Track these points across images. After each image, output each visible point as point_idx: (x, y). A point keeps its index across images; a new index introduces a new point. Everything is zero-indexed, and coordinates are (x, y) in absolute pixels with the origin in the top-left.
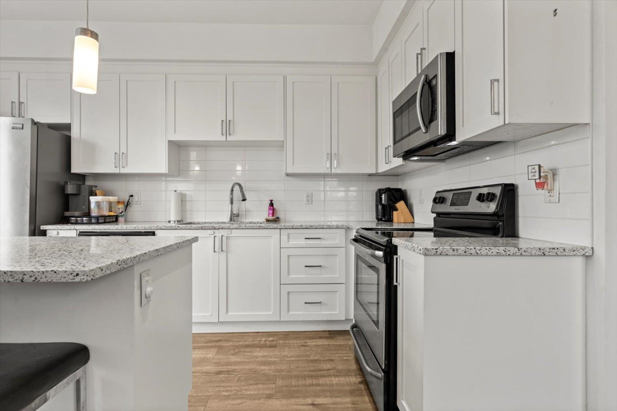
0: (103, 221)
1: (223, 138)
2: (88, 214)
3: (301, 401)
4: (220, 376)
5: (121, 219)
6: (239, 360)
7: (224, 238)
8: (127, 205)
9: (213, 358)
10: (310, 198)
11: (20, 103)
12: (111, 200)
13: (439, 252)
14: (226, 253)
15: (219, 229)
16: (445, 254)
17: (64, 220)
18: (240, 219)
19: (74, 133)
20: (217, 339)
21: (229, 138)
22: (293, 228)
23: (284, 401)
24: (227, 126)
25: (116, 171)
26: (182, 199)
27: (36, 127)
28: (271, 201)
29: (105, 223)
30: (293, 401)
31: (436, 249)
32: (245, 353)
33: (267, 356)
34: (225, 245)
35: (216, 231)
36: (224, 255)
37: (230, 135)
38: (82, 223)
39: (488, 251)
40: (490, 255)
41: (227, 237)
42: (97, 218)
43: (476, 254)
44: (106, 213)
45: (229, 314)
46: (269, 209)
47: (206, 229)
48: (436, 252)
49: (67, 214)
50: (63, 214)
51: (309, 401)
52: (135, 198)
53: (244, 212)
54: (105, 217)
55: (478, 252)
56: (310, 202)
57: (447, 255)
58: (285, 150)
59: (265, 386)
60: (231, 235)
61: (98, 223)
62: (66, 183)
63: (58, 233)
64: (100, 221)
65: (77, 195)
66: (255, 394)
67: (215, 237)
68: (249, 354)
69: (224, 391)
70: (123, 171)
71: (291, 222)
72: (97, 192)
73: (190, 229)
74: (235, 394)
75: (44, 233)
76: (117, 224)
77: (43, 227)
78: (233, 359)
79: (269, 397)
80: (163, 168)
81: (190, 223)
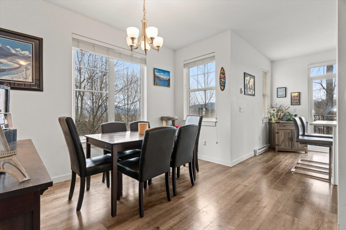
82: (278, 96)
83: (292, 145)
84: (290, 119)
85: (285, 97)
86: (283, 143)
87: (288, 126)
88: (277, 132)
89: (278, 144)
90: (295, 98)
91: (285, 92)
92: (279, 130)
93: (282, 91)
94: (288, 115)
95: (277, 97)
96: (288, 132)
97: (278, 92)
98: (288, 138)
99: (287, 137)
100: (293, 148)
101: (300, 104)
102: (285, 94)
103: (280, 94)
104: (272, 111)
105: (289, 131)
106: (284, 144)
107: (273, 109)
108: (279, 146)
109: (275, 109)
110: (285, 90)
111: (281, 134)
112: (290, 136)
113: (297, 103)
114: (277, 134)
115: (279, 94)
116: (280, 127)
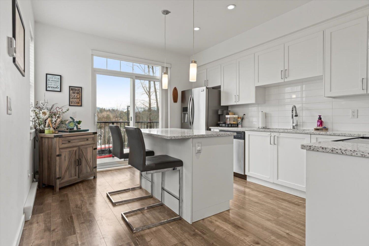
0: (230, 126)
1: (283, 81)
2: (225, 123)
3: (283, 229)
4: (256, 204)
5: (240, 126)
6: (271, 202)
7: (276, 138)
8: (242, 119)
9: (260, 197)
10: (356, 114)
11: (207, 80)
12: (234, 117)
13: (312, 148)
14: (277, 146)
15: (273, 132)
16: (316, 150)
17: (218, 125)
18: (298, 127)
19: (222, 89)
20: (271, 191)
21: (286, 80)
22: (320, 134)
23: (274, 225)
24: (285, 73)
25: (235, 104)
26: (266, 116)
27: (208, 90)
28: (320, 116)
29: (231, 127)
30: (278, 227)
31: (310, 146)
32: (278, 202)
33: (288, 207)
34: (277, 141)
35: (271, 133)
36: (276, 146)
37: (286, 78)
38: (223, 127)
39: (352, 153)
40: (355, 156)
41: (277, 137)
42: (228, 125)
43: (341, 153)
44: (232, 123)
45: (279, 180)
46: (318, 121)
47: (266, 132)
48: (310, 148)
49: (219, 123)
50: (217, 122)
51: (288, 232)
52: (246, 116)
53: (302, 123)
54: (231, 124)
55: (344, 152)
56: (356, 117)
57: (318, 151)
58: (324, 81)
59: (271, 216)
60: (280, 136)
61: (228, 127)
62: (218, 110)
63: (214, 130)
64: (229, 126)
65: (222, 115)
66: (263, 216)
67: (270, 136)
68: (280, 203)
69: (251, 209)
70: (238, 103)
71: (337, 131)
72: (230, 113)
73: (259, 131)
74: (255, 212)
75: (210, 130)
76: (238, 128)
77: (210, 128)
78: (269, 201)
79: (269, 220)
80: (253, 101)
81: (269, 129)
82: (48, 89)
83: (80, 171)
84: (73, 129)
85: (60, 91)
86: (67, 172)
87: (74, 141)
88: (58, 153)
89: (60, 176)
90: (74, 96)
91: (59, 82)
92: (62, 151)
93: (56, 80)
94: (70, 122)
95: (46, 90)
96: (74, 151)
97: (48, 81)
98: (75, 161)
99: (73, 160)
100: (81, 176)
101: (81, 106)
102: (59, 87)
103: (51, 86)
104: (41, 115)
105: (75, 149)
106: (69, 172)
107: (43, 111)
108: (62, 180)
109: (46, 111)
110: (59, 80)
111: (65, 157)
112: (77, 158)
113: (78, 103)
114: (58, 158)
115: (49, 86)
116: (63, 144)
